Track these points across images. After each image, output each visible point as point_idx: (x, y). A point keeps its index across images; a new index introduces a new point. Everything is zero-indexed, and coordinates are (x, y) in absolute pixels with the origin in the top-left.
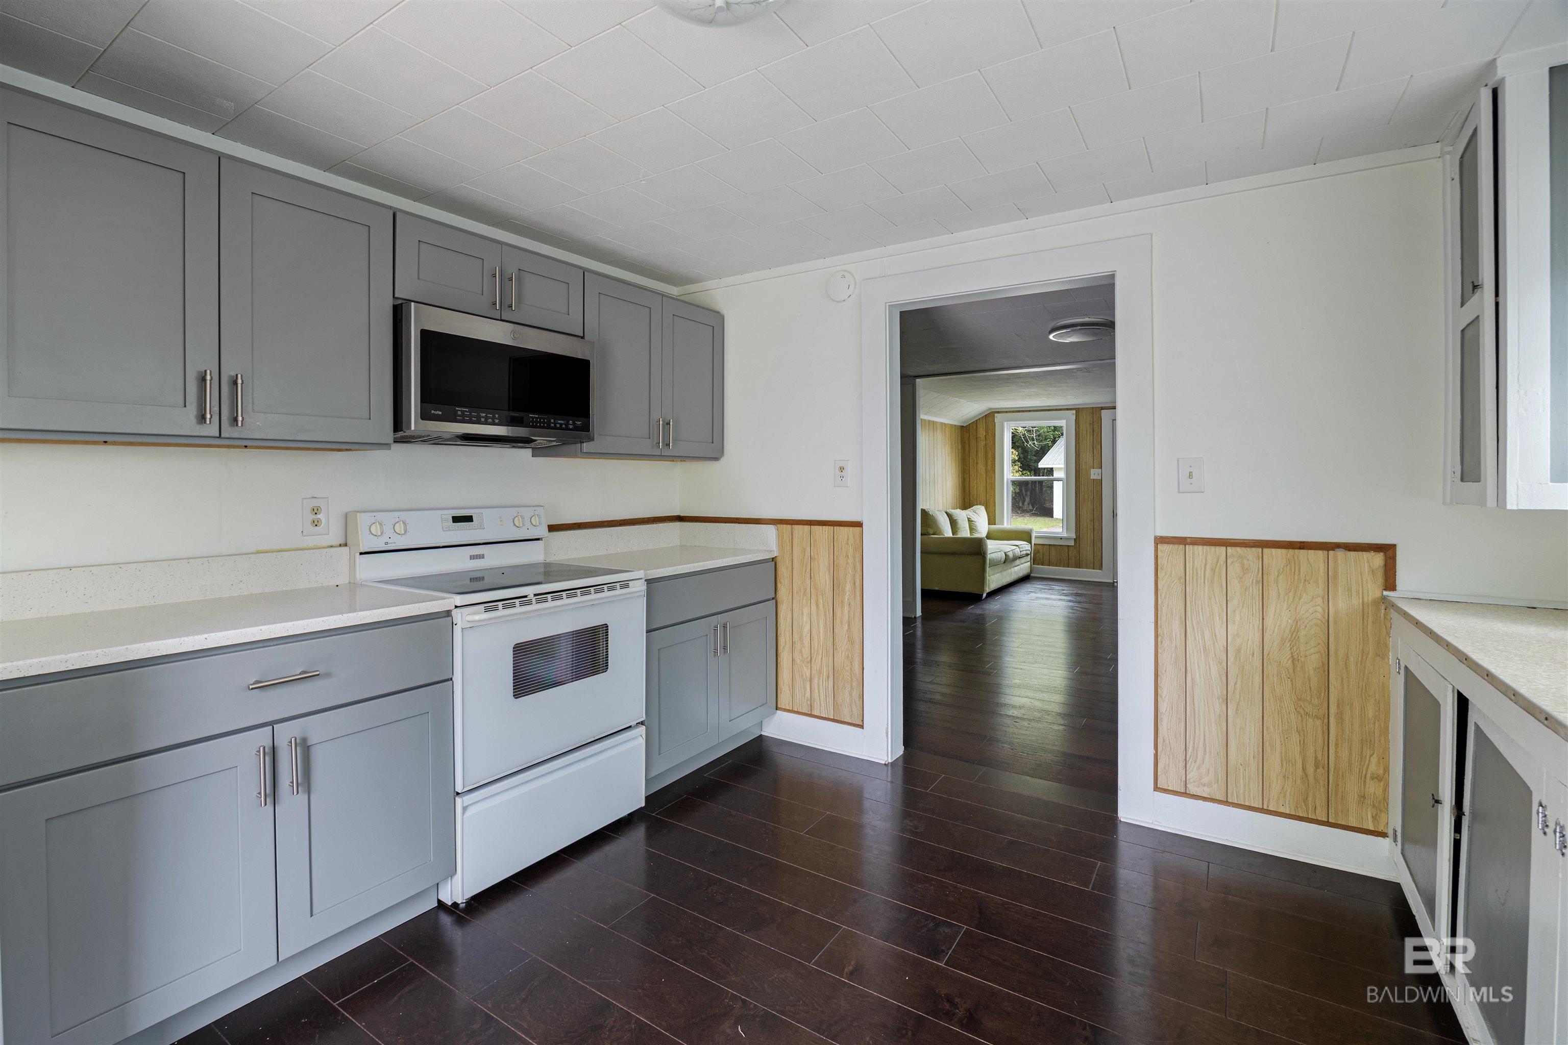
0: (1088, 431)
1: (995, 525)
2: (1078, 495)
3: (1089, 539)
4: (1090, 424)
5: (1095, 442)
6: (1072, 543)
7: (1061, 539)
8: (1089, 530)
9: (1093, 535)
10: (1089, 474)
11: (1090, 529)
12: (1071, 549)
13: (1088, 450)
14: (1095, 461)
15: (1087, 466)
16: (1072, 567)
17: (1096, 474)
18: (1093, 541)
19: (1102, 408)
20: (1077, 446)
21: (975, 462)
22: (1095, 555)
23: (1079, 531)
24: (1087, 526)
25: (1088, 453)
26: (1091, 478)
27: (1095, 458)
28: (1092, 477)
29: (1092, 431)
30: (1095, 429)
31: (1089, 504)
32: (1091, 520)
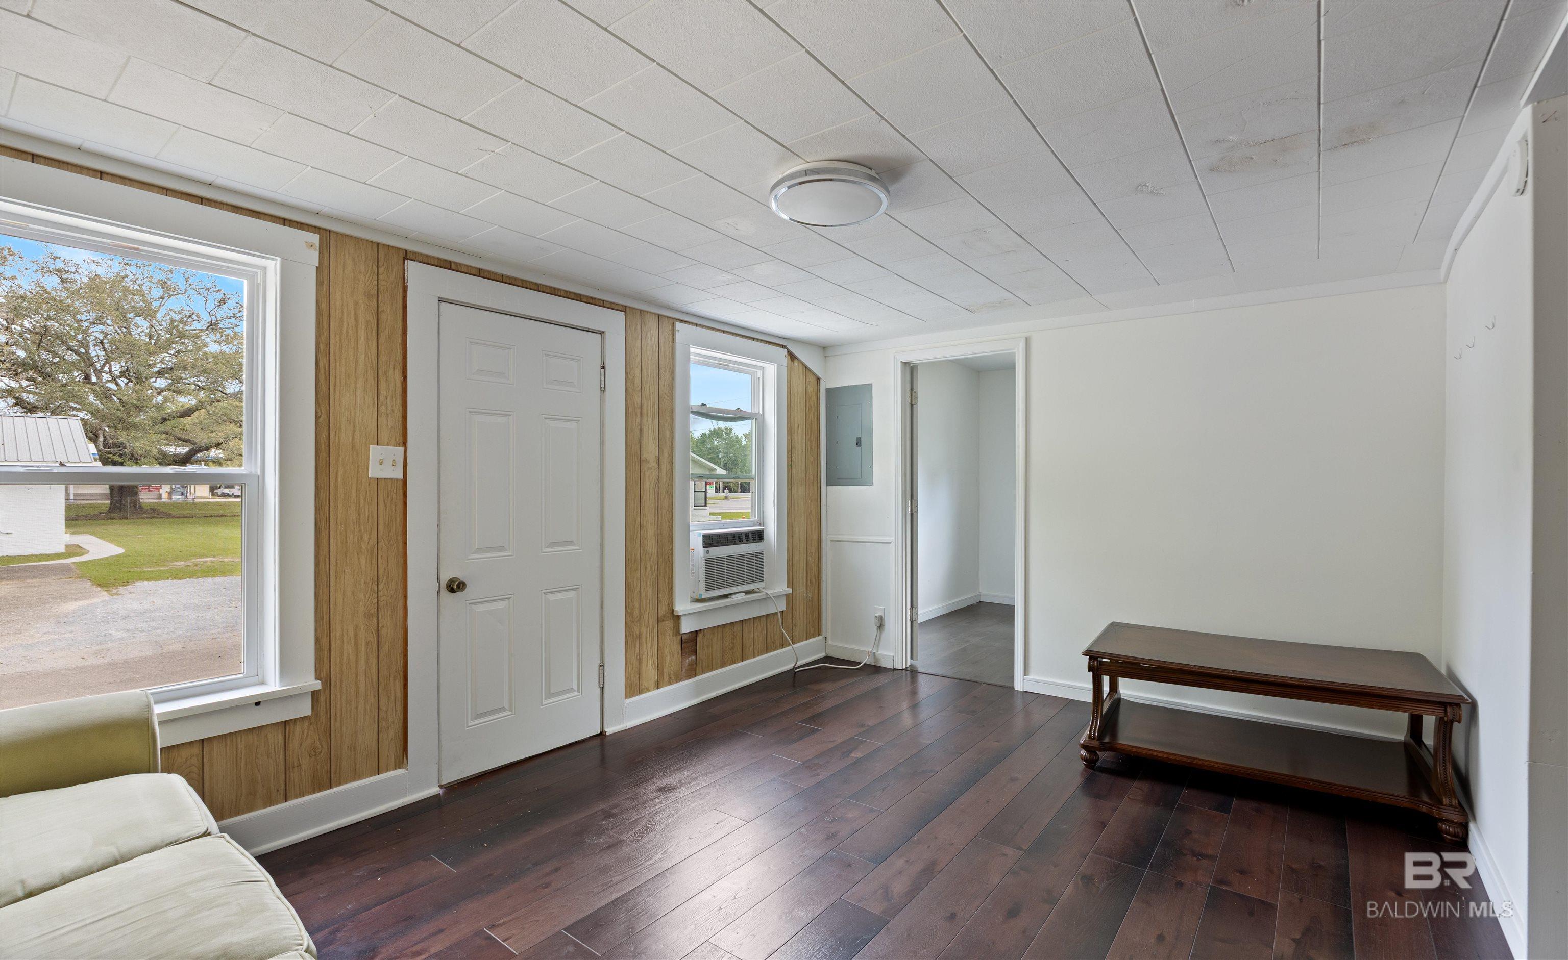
0: (362, 320)
2: (324, 534)
3: (362, 679)
4: (368, 296)
5: (383, 358)
6: (305, 709)
7: (258, 704)
8: (362, 648)
9: (375, 661)
10: (361, 463)
11: (367, 643)
13: (360, 383)
14: (383, 420)
15: (358, 433)
16: (301, 794)
17: (387, 461)
18: (375, 682)
19: (410, 256)
20: (321, 364)
22: (383, 724)
23: (326, 660)
24: (356, 635)
25: (359, 392)
26: (370, 474)
27: (383, 409)
28: (374, 471)
30: (383, 317)
31: (363, 562)
32: (368, 616)
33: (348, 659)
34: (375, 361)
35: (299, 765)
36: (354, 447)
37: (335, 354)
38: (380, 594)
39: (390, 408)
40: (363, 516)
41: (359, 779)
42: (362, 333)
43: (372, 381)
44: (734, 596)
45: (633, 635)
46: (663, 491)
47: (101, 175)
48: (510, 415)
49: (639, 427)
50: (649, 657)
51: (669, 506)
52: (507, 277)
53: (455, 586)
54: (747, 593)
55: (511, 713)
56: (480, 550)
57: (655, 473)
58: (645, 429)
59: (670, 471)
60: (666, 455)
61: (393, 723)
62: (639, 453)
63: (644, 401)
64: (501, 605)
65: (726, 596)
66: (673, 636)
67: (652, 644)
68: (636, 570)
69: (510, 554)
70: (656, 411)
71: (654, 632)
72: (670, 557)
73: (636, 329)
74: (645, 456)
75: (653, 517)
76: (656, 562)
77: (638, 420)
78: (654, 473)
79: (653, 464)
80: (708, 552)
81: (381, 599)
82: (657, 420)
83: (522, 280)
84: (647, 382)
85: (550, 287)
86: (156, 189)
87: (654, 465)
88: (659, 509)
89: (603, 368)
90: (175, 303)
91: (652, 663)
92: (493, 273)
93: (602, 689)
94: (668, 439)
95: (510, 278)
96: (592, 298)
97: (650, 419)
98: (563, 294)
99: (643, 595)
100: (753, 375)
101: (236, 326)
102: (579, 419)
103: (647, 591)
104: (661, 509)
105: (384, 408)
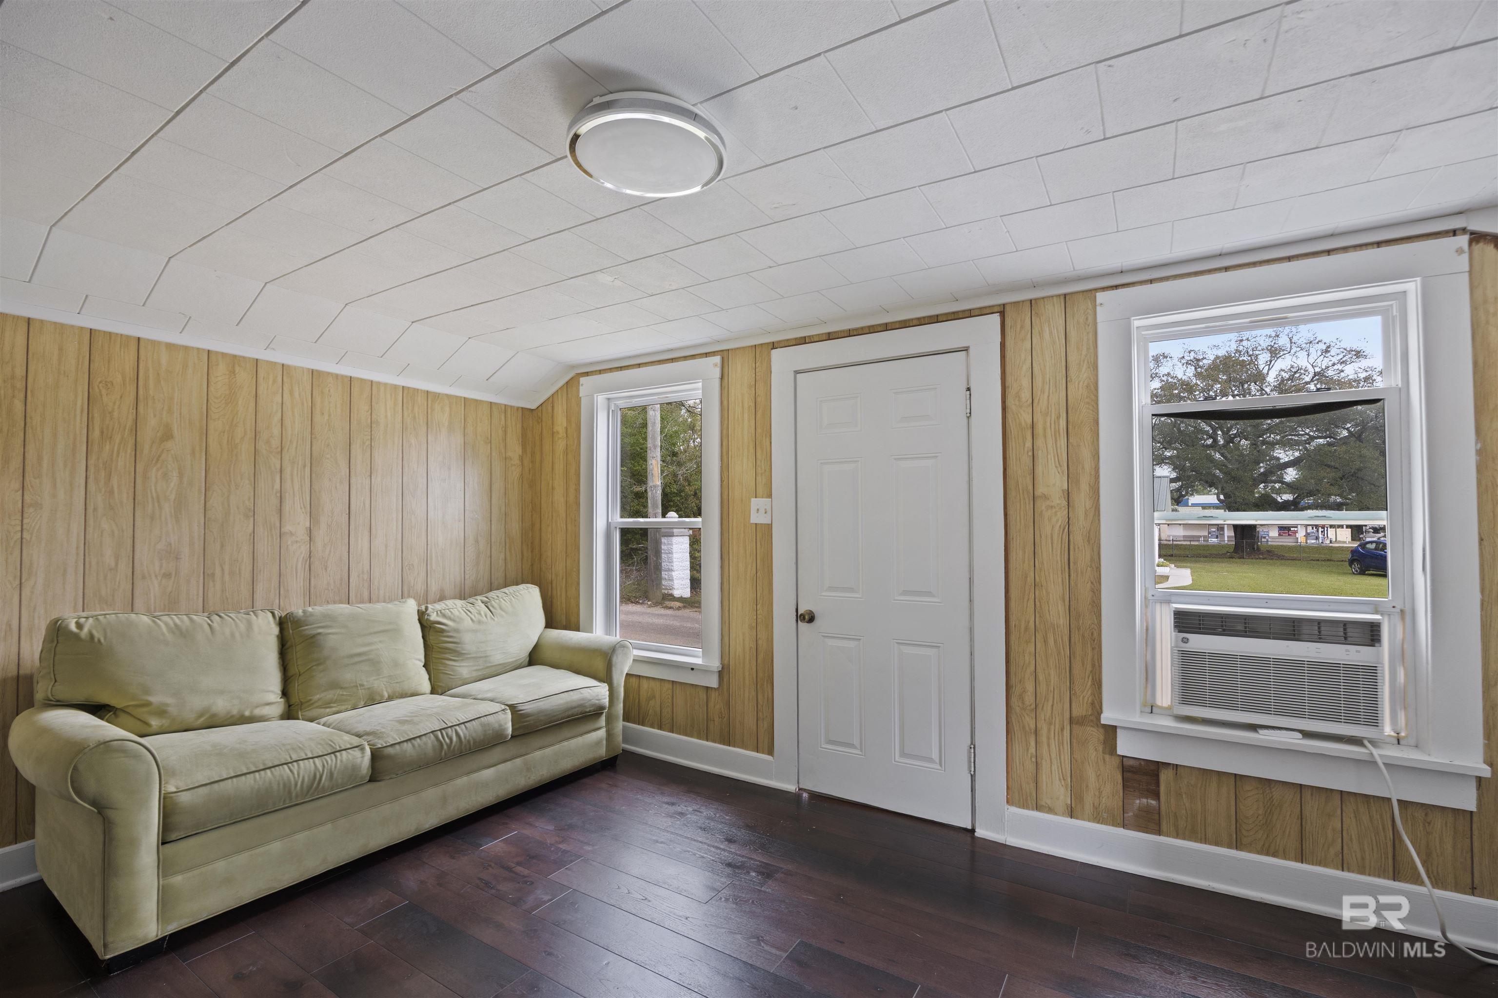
0: (746, 405)
1: (578, 630)
3: (747, 674)
4: (750, 387)
5: (759, 430)
6: (713, 682)
7: (692, 669)
8: (747, 650)
9: (755, 663)
10: (746, 514)
11: (750, 649)
12: (714, 696)
13: (746, 454)
14: (759, 478)
15: (744, 491)
16: (714, 741)
17: (762, 511)
18: (755, 680)
19: (774, 346)
20: (724, 446)
21: (550, 486)
22: (760, 714)
23: (727, 653)
24: (744, 641)
25: (745, 461)
26: (751, 522)
28: (754, 519)
29: (753, 405)
30: (760, 398)
31: (748, 586)
32: (751, 628)
33: (739, 656)
34: (754, 435)
35: (714, 721)
36: (742, 500)
37: (731, 435)
38: (758, 612)
39: (763, 468)
40: (747, 552)
41: (745, 749)
42: (746, 416)
43: (752, 451)
44: (1261, 731)
45: (1024, 727)
46: (1078, 538)
47: (639, 365)
48: (858, 461)
49: (1030, 454)
50: (1054, 767)
51: (1092, 560)
52: (854, 330)
53: (810, 618)
54: (1307, 735)
55: (861, 753)
56: (831, 589)
57: (1062, 515)
58: (1040, 454)
59: (1093, 510)
60: (1085, 487)
61: (767, 717)
62: (1031, 487)
63: (1038, 417)
64: (852, 644)
65: (1254, 728)
66: (1104, 752)
67: (1059, 750)
68: (1028, 642)
69: (860, 596)
70: (1061, 427)
71: (1063, 735)
72: (1095, 634)
73: (1022, 327)
74: (1040, 490)
75: (1060, 573)
76: (1066, 639)
77: (1029, 444)
78: (1059, 513)
79: (1058, 500)
80: (1185, 641)
81: (759, 617)
82: (1063, 442)
83: (869, 327)
84: (1043, 391)
85: (900, 322)
86: (650, 364)
87: (1058, 502)
88: (1072, 564)
89: (969, 389)
90: (1283, 364)
91: (1059, 777)
92: (841, 331)
93: (973, 777)
94: (1088, 465)
95: (856, 329)
96: (954, 313)
97: (1050, 442)
98: (915, 322)
99: (1041, 677)
100: (1385, 313)
101: (1343, 371)
102: (937, 455)
103: (1049, 674)
104: (1075, 563)
105: (759, 469)
